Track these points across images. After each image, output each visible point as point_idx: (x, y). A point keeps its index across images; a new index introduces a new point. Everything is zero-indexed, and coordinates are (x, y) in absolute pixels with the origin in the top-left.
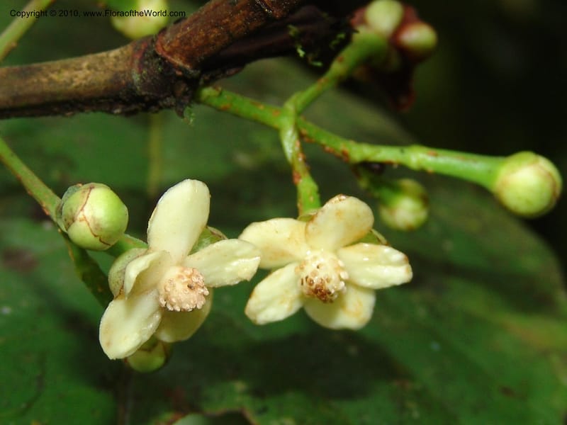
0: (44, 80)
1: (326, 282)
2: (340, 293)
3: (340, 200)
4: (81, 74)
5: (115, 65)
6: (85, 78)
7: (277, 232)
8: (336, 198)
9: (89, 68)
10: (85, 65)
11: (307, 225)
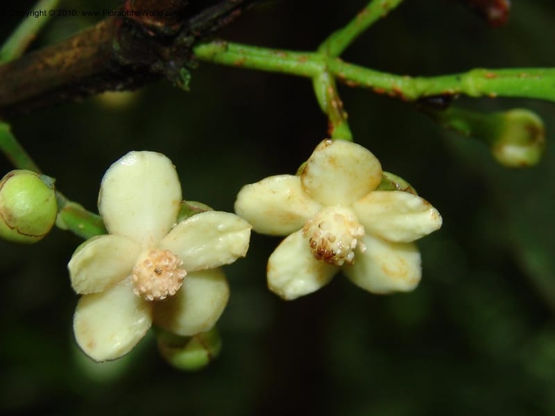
0: (40, 66)
1: (329, 242)
2: (356, 251)
3: (327, 146)
4: (71, 54)
5: (101, 37)
6: (75, 57)
7: (274, 192)
8: (322, 144)
9: (79, 45)
10: (75, 42)
11: (302, 180)
